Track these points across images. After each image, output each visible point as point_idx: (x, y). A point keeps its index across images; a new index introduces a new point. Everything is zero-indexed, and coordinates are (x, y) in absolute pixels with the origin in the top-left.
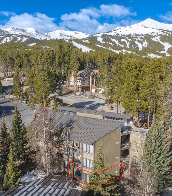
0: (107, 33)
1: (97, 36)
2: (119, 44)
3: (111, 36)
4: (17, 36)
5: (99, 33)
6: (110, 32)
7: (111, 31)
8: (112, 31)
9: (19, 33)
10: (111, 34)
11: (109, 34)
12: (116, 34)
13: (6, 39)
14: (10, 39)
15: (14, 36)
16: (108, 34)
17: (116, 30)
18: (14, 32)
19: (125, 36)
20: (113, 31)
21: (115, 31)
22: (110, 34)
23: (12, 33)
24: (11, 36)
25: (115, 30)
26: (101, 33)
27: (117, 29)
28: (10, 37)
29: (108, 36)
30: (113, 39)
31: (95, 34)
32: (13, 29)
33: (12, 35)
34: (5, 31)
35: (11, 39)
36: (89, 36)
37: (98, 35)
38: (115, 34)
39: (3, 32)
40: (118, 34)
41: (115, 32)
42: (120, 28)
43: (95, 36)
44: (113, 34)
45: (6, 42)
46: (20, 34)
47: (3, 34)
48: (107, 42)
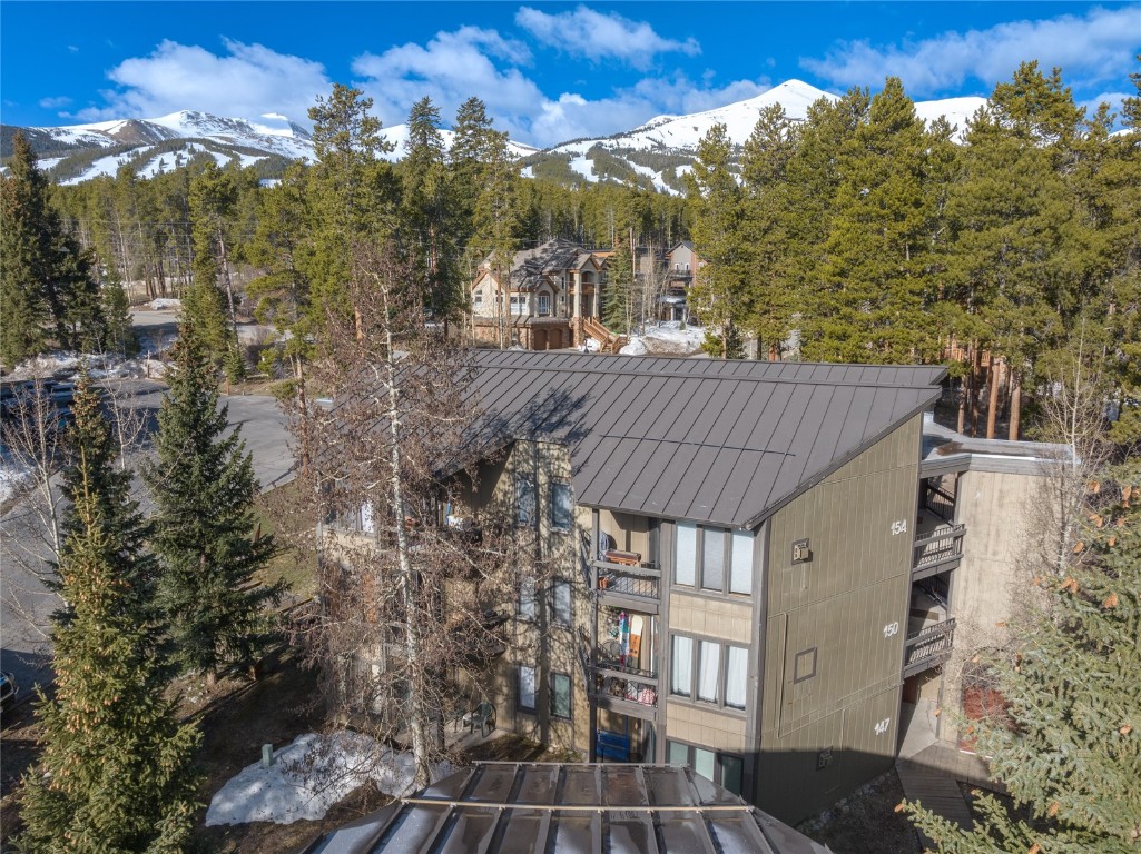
0: (614, 142)
1: (570, 153)
2: (667, 187)
3: (629, 151)
4: (214, 150)
5: (579, 141)
6: (625, 136)
7: (630, 133)
8: (634, 132)
9: (221, 138)
10: (632, 146)
11: (622, 146)
12: (653, 146)
13: (162, 163)
14: (178, 163)
15: (199, 147)
16: (616, 146)
17: (650, 128)
18: (199, 130)
19: (690, 152)
20: (641, 131)
21: (649, 133)
22: (624, 143)
23: (187, 137)
24: (183, 147)
25: (646, 130)
26: (586, 139)
27: (659, 125)
28: (178, 152)
29: (618, 151)
30: (642, 164)
31: (560, 145)
32: (193, 118)
33: (189, 145)
34: (156, 126)
35: (184, 162)
36: (534, 152)
37: (573, 148)
38: (649, 144)
39: (148, 132)
40: (661, 146)
41: (648, 138)
42: (669, 121)
43: (562, 150)
44: (639, 142)
45: (162, 172)
46: (224, 142)
47: (149, 141)
48: (615, 179)
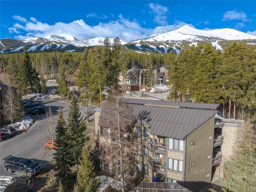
0: (145, 40)
1: (135, 43)
2: (157, 50)
3: (149, 42)
4: (57, 44)
5: (137, 40)
6: (148, 39)
7: (149, 38)
8: (150, 38)
9: (58, 41)
10: (149, 41)
11: (147, 41)
12: (154, 41)
13: (46, 47)
14: (49, 47)
15: (54, 43)
16: (146, 41)
17: (153, 37)
18: (54, 39)
19: (163, 42)
20: (151, 38)
21: (153, 38)
22: (148, 40)
23: (51, 41)
24: (50, 43)
25: (152, 37)
26: (139, 40)
27: (155, 36)
28: (49, 44)
29: (146, 42)
30: (152, 45)
31: (133, 41)
32: (52, 36)
33: (52, 42)
34: (44, 38)
35: (50, 46)
36: (127, 43)
37: (136, 42)
38: (153, 40)
39: (43, 40)
40: (156, 41)
41: (153, 39)
42: (158, 35)
43: (134, 42)
44: (151, 40)
45: (46, 49)
46: (59, 42)
47: (43, 42)
48: (146, 49)
